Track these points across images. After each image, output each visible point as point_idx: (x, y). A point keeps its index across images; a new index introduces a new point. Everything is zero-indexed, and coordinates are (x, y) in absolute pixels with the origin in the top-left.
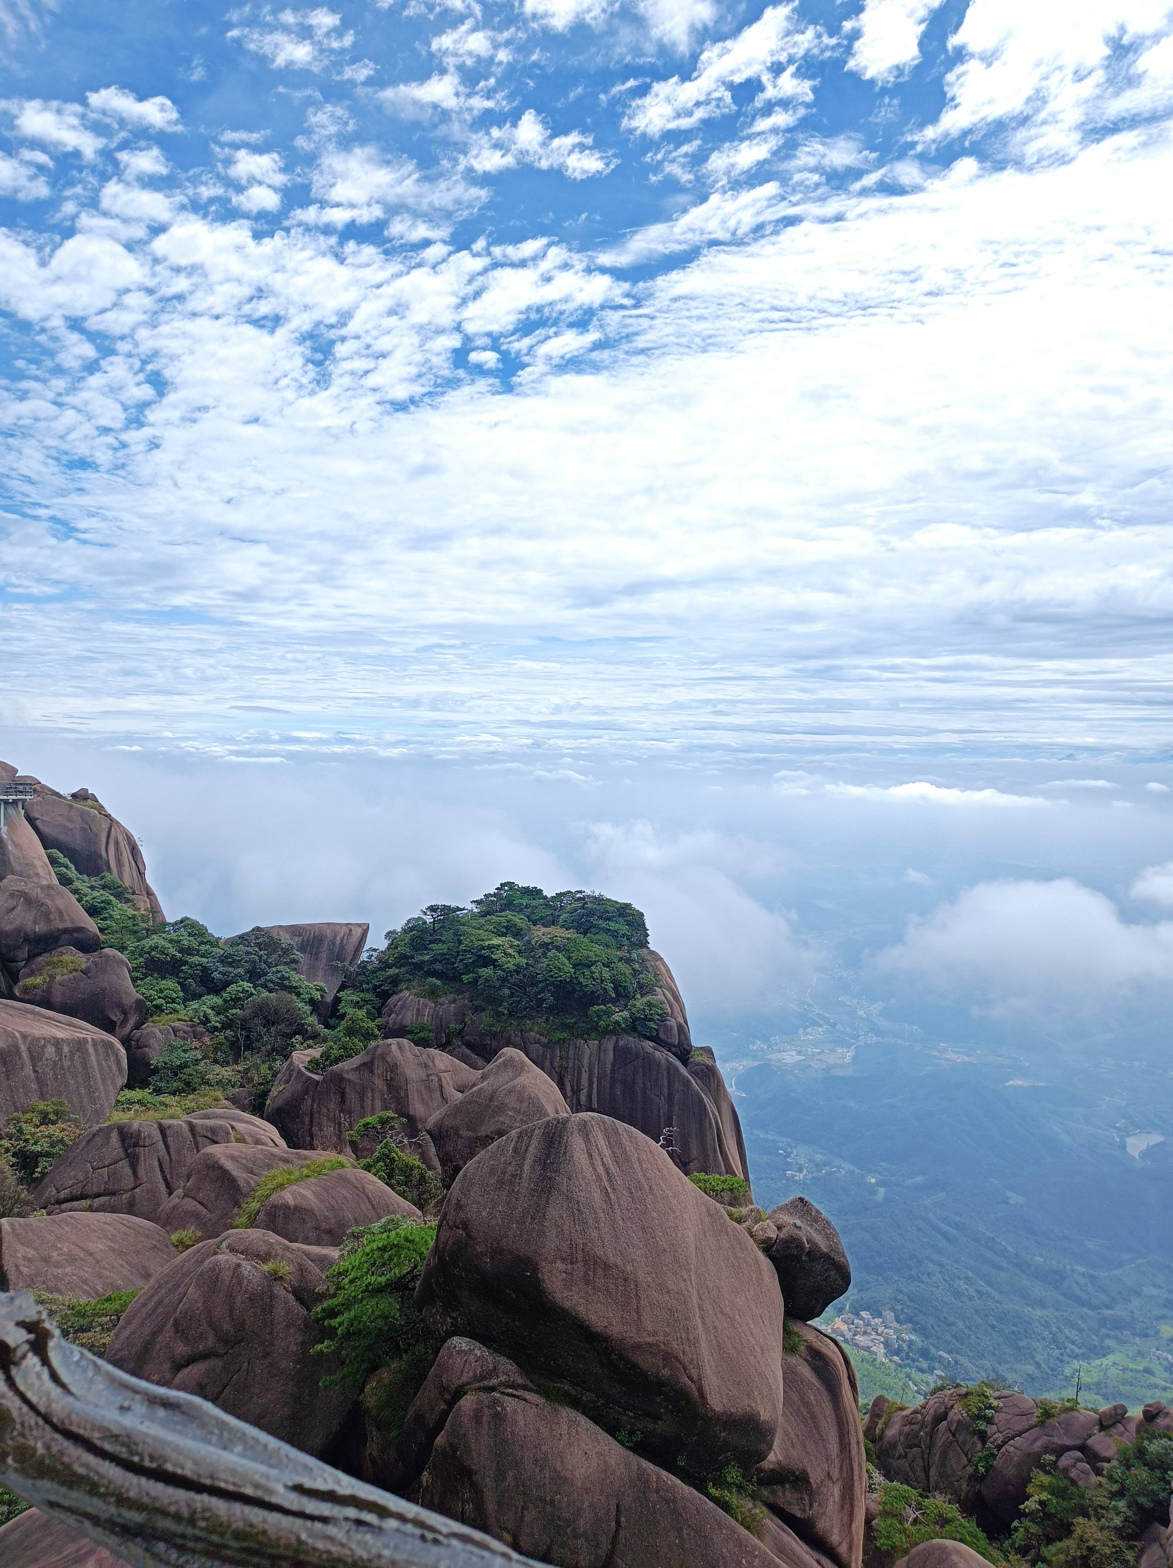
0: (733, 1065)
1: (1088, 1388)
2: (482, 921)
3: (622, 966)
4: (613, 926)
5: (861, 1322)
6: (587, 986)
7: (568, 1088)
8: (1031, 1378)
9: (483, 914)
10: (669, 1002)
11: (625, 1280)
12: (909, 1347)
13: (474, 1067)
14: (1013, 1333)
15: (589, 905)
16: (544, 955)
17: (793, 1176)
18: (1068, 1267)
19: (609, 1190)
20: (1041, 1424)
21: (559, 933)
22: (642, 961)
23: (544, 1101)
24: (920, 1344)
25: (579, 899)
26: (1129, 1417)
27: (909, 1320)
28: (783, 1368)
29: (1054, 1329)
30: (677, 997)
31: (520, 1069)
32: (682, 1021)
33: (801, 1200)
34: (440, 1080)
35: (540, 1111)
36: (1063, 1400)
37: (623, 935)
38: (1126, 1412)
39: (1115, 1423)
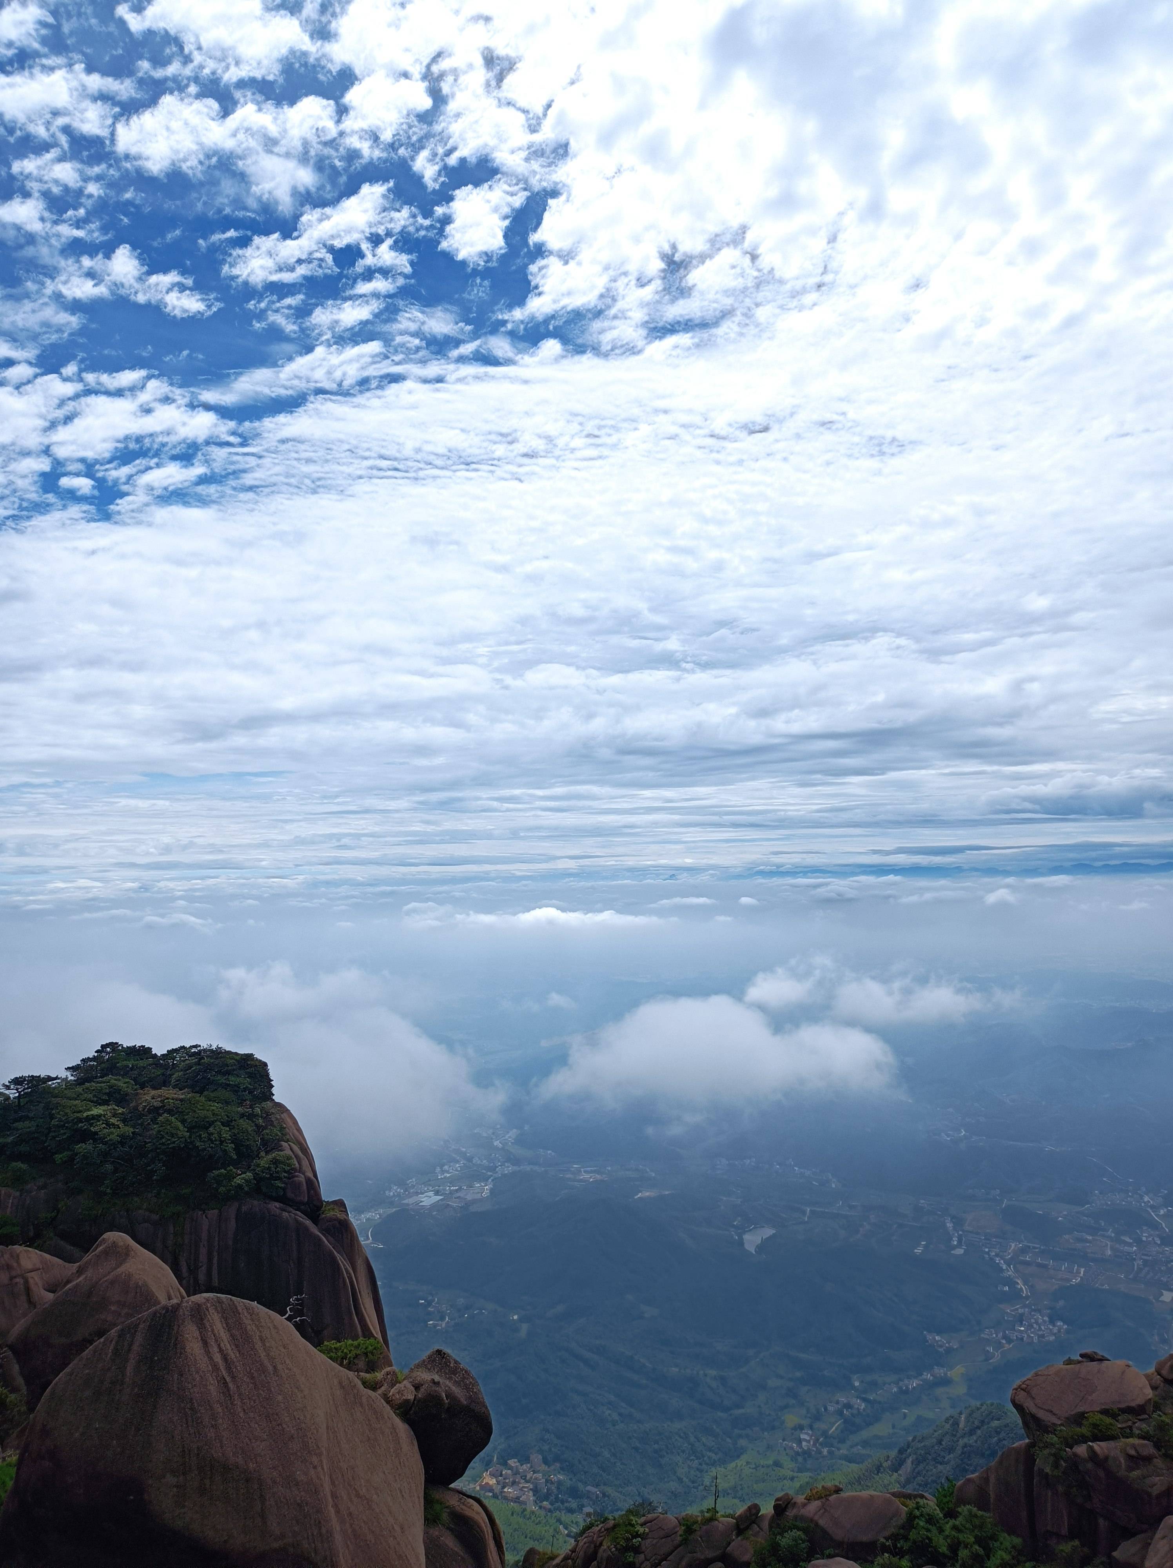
0: (369, 1215)
1: (726, 1493)
2: (79, 1089)
3: (244, 1124)
4: (233, 1080)
5: (509, 1472)
6: (205, 1149)
7: (184, 1269)
8: (675, 1495)
9: (80, 1082)
10: (297, 1156)
11: (247, 1481)
12: (558, 1488)
13: (69, 1259)
14: (656, 1451)
15: (206, 1060)
16: (154, 1121)
17: (435, 1326)
18: (701, 1372)
19: (228, 1379)
20: (685, 1542)
21: (171, 1094)
22: (267, 1115)
23: (154, 1288)
24: (569, 1483)
25: (195, 1054)
26: (762, 1515)
27: (557, 1459)
28: (425, 1543)
29: (692, 1439)
30: (305, 1150)
31: (124, 1254)
32: (310, 1175)
33: (439, 1352)
34: (26, 1282)
35: (148, 1298)
36: (702, 1512)
37: (245, 1090)
38: (759, 1510)
39: (751, 1524)
